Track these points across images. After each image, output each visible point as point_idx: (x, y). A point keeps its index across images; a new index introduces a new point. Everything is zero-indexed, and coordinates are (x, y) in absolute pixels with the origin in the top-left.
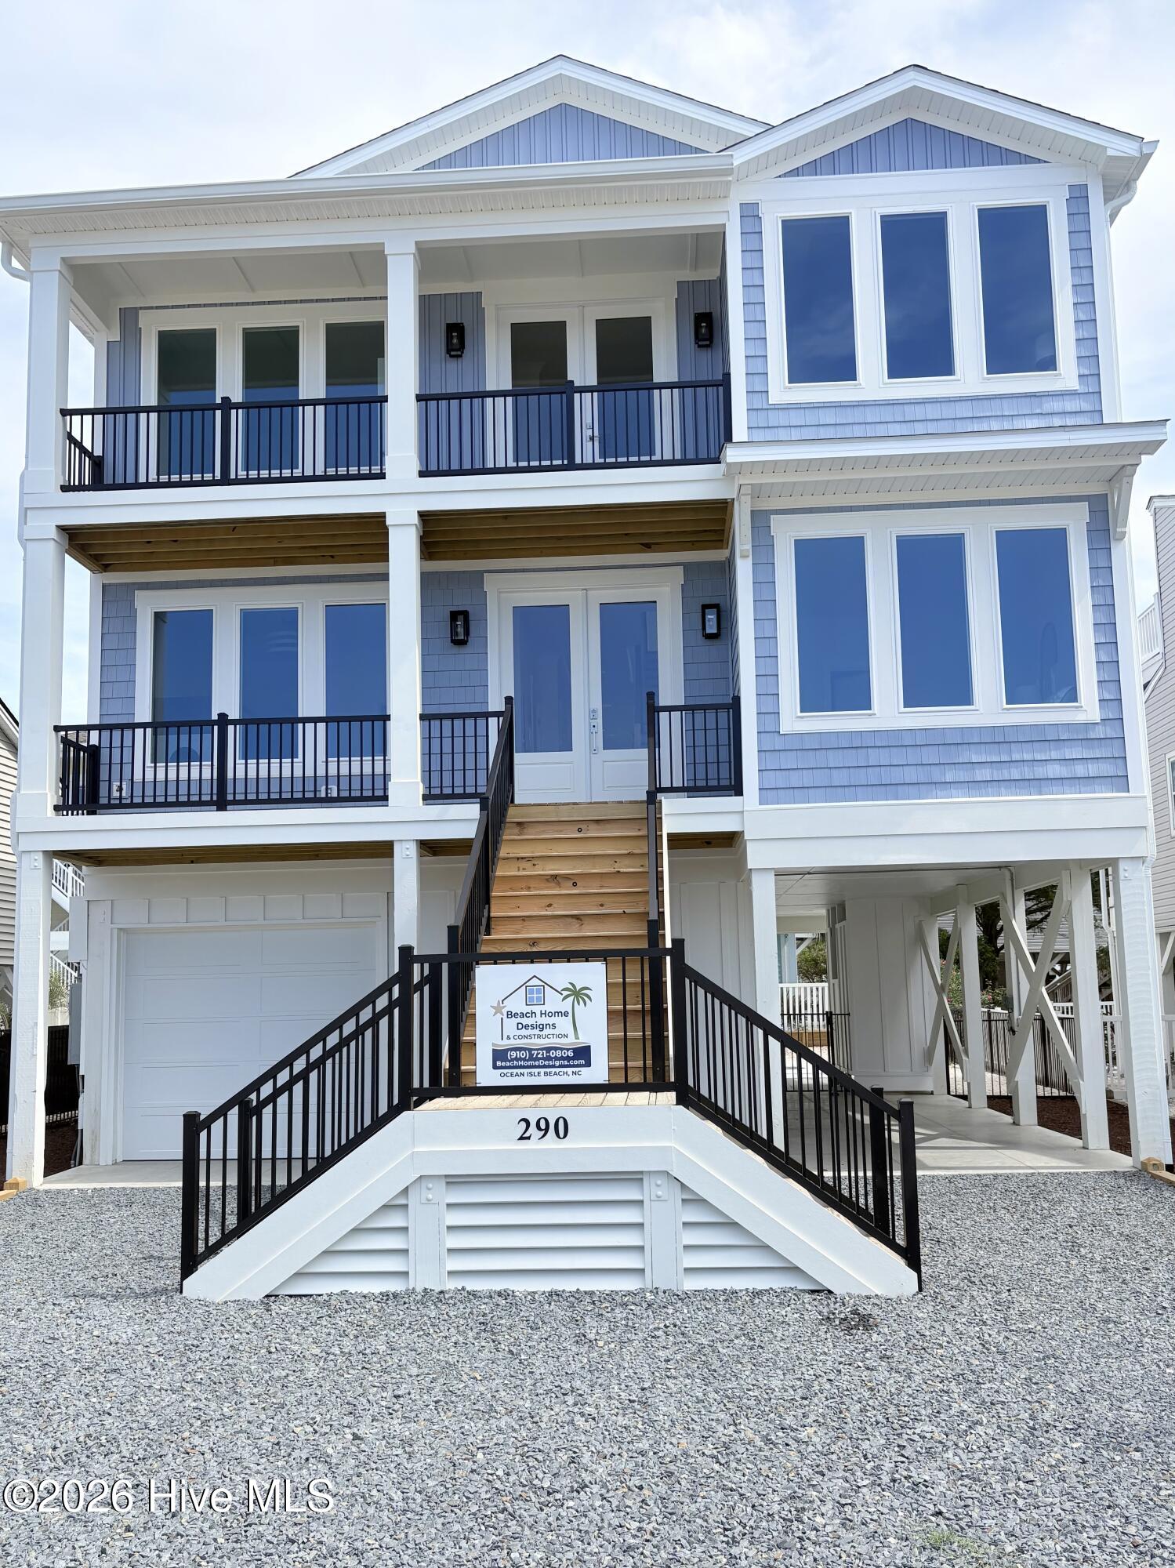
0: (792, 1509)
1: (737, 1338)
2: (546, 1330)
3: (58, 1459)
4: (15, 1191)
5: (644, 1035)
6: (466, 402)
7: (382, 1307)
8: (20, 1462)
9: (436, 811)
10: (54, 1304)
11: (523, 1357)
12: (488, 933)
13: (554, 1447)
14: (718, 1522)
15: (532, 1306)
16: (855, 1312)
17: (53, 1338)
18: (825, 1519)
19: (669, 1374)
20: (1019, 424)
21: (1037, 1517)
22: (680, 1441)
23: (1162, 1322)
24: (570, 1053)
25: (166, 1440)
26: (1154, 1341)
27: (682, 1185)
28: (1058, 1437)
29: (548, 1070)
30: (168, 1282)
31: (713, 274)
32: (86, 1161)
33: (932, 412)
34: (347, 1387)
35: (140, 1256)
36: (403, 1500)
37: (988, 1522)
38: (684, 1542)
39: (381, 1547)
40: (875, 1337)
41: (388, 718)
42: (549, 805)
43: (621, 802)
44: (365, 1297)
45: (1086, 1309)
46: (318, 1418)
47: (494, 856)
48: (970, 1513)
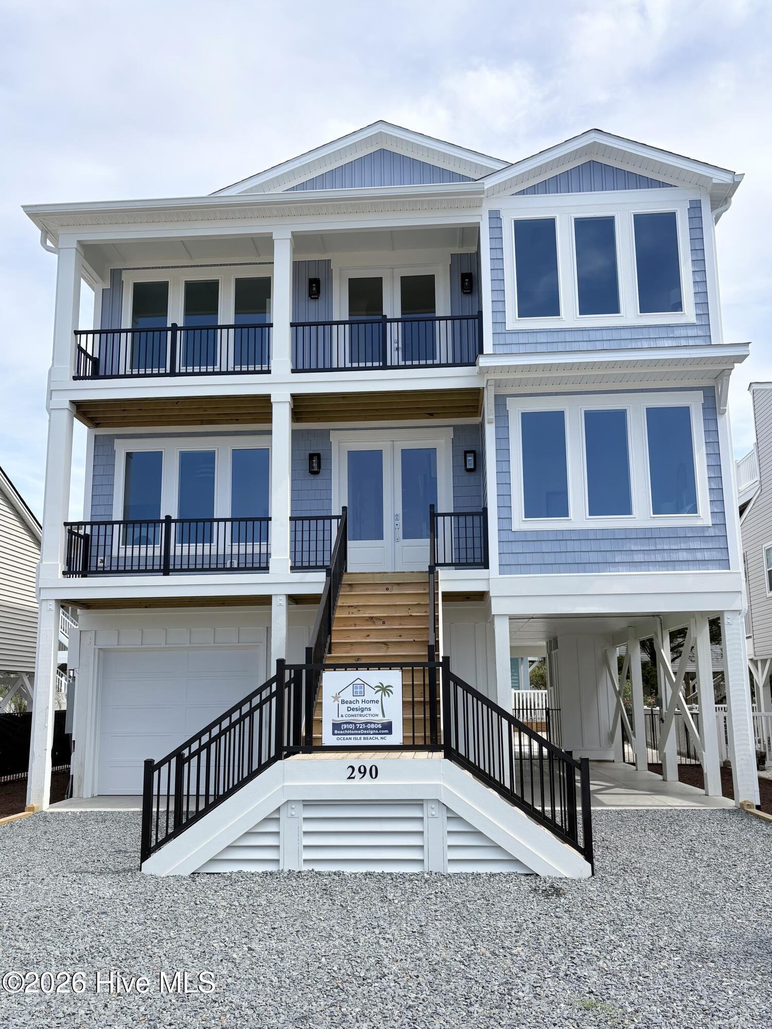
0: (506, 989)
1: (479, 899)
2: (362, 895)
3: (75, 959)
4: (32, 813)
5: (425, 717)
6: (321, 328)
7: (263, 880)
8: (53, 960)
9: (299, 576)
10: (64, 876)
11: (349, 908)
12: (330, 652)
13: (367, 955)
14: (462, 995)
15: (355, 880)
16: (552, 887)
17: (65, 895)
18: (525, 994)
19: (436, 918)
20: (660, 343)
21: (648, 995)
22: (441, 953)
23: (739, 895)
24: (380, 726)
25: (138, 950)
26: (733, 905)
27: (448, 808)
28: (666, 954)
29: (366, 736)
30: (131, 865)
31: (473, 250)
32: (75, 795)
33: (606, 335)
34: (244, 923)
35: (113, 850)
36: (279, 981)
37: (619, 997)
38: (441, 1004)
39: (267, 1004)
40: (562, 900)
41: (270, 519)
42: (369, 573)
43: (413, 572)
44: (253, 874)
45: (693, 887)
46: (227, 939)
47: (334, 605)
48: (609, 992)
